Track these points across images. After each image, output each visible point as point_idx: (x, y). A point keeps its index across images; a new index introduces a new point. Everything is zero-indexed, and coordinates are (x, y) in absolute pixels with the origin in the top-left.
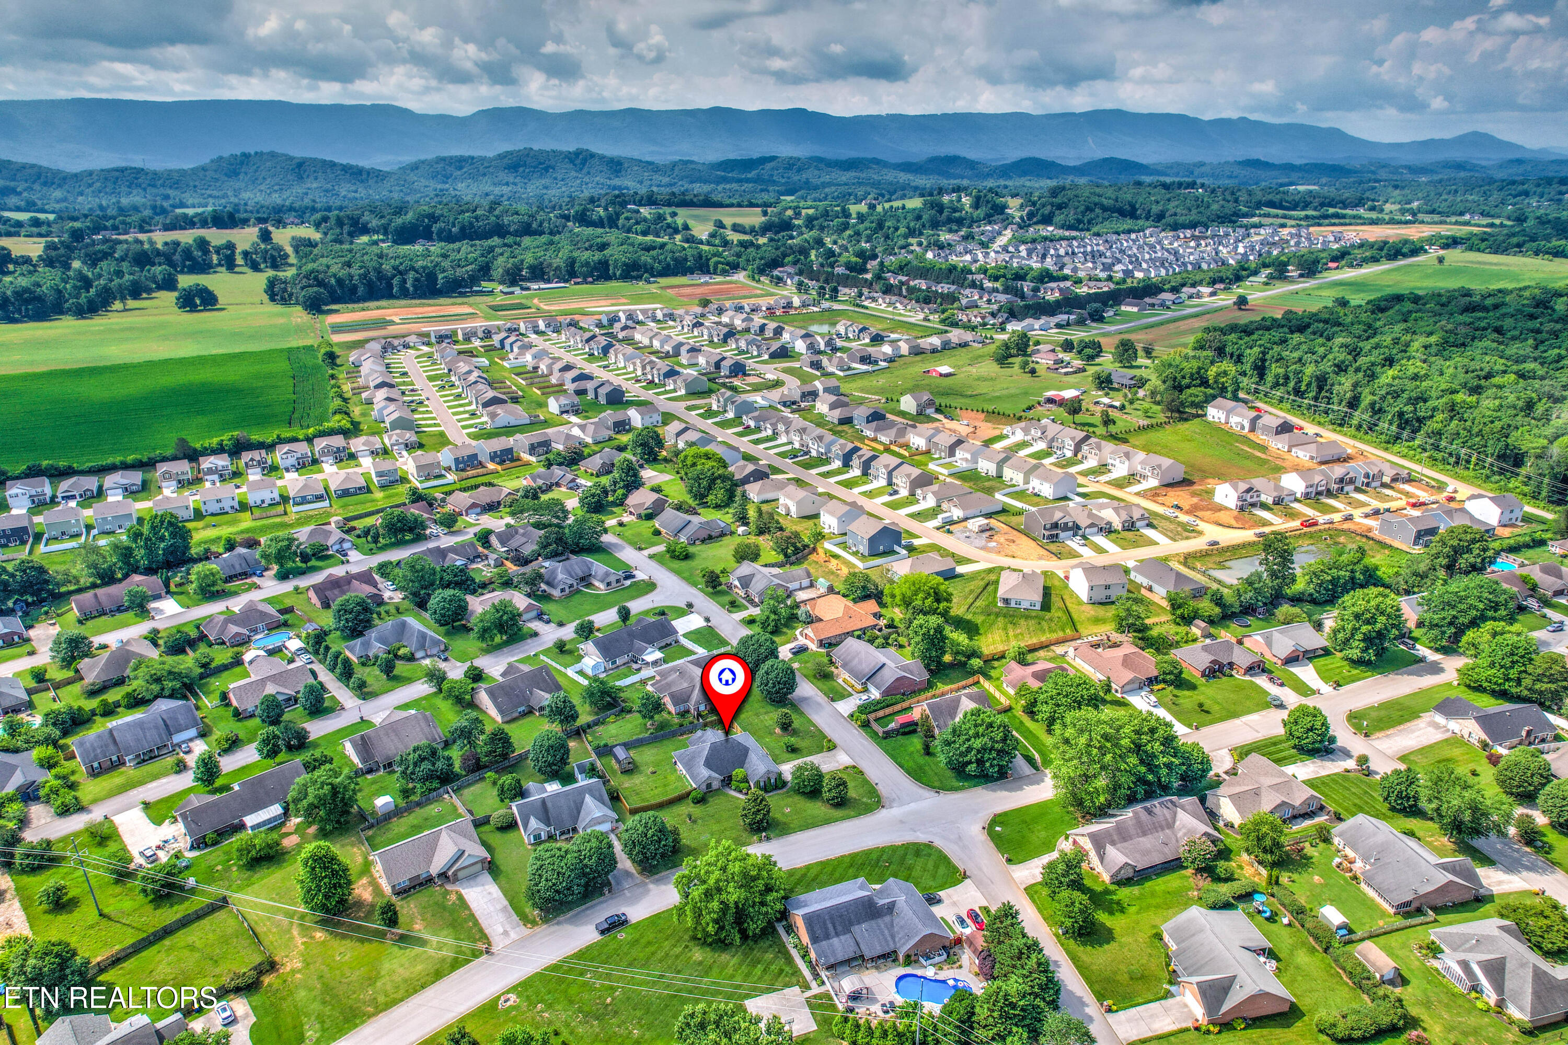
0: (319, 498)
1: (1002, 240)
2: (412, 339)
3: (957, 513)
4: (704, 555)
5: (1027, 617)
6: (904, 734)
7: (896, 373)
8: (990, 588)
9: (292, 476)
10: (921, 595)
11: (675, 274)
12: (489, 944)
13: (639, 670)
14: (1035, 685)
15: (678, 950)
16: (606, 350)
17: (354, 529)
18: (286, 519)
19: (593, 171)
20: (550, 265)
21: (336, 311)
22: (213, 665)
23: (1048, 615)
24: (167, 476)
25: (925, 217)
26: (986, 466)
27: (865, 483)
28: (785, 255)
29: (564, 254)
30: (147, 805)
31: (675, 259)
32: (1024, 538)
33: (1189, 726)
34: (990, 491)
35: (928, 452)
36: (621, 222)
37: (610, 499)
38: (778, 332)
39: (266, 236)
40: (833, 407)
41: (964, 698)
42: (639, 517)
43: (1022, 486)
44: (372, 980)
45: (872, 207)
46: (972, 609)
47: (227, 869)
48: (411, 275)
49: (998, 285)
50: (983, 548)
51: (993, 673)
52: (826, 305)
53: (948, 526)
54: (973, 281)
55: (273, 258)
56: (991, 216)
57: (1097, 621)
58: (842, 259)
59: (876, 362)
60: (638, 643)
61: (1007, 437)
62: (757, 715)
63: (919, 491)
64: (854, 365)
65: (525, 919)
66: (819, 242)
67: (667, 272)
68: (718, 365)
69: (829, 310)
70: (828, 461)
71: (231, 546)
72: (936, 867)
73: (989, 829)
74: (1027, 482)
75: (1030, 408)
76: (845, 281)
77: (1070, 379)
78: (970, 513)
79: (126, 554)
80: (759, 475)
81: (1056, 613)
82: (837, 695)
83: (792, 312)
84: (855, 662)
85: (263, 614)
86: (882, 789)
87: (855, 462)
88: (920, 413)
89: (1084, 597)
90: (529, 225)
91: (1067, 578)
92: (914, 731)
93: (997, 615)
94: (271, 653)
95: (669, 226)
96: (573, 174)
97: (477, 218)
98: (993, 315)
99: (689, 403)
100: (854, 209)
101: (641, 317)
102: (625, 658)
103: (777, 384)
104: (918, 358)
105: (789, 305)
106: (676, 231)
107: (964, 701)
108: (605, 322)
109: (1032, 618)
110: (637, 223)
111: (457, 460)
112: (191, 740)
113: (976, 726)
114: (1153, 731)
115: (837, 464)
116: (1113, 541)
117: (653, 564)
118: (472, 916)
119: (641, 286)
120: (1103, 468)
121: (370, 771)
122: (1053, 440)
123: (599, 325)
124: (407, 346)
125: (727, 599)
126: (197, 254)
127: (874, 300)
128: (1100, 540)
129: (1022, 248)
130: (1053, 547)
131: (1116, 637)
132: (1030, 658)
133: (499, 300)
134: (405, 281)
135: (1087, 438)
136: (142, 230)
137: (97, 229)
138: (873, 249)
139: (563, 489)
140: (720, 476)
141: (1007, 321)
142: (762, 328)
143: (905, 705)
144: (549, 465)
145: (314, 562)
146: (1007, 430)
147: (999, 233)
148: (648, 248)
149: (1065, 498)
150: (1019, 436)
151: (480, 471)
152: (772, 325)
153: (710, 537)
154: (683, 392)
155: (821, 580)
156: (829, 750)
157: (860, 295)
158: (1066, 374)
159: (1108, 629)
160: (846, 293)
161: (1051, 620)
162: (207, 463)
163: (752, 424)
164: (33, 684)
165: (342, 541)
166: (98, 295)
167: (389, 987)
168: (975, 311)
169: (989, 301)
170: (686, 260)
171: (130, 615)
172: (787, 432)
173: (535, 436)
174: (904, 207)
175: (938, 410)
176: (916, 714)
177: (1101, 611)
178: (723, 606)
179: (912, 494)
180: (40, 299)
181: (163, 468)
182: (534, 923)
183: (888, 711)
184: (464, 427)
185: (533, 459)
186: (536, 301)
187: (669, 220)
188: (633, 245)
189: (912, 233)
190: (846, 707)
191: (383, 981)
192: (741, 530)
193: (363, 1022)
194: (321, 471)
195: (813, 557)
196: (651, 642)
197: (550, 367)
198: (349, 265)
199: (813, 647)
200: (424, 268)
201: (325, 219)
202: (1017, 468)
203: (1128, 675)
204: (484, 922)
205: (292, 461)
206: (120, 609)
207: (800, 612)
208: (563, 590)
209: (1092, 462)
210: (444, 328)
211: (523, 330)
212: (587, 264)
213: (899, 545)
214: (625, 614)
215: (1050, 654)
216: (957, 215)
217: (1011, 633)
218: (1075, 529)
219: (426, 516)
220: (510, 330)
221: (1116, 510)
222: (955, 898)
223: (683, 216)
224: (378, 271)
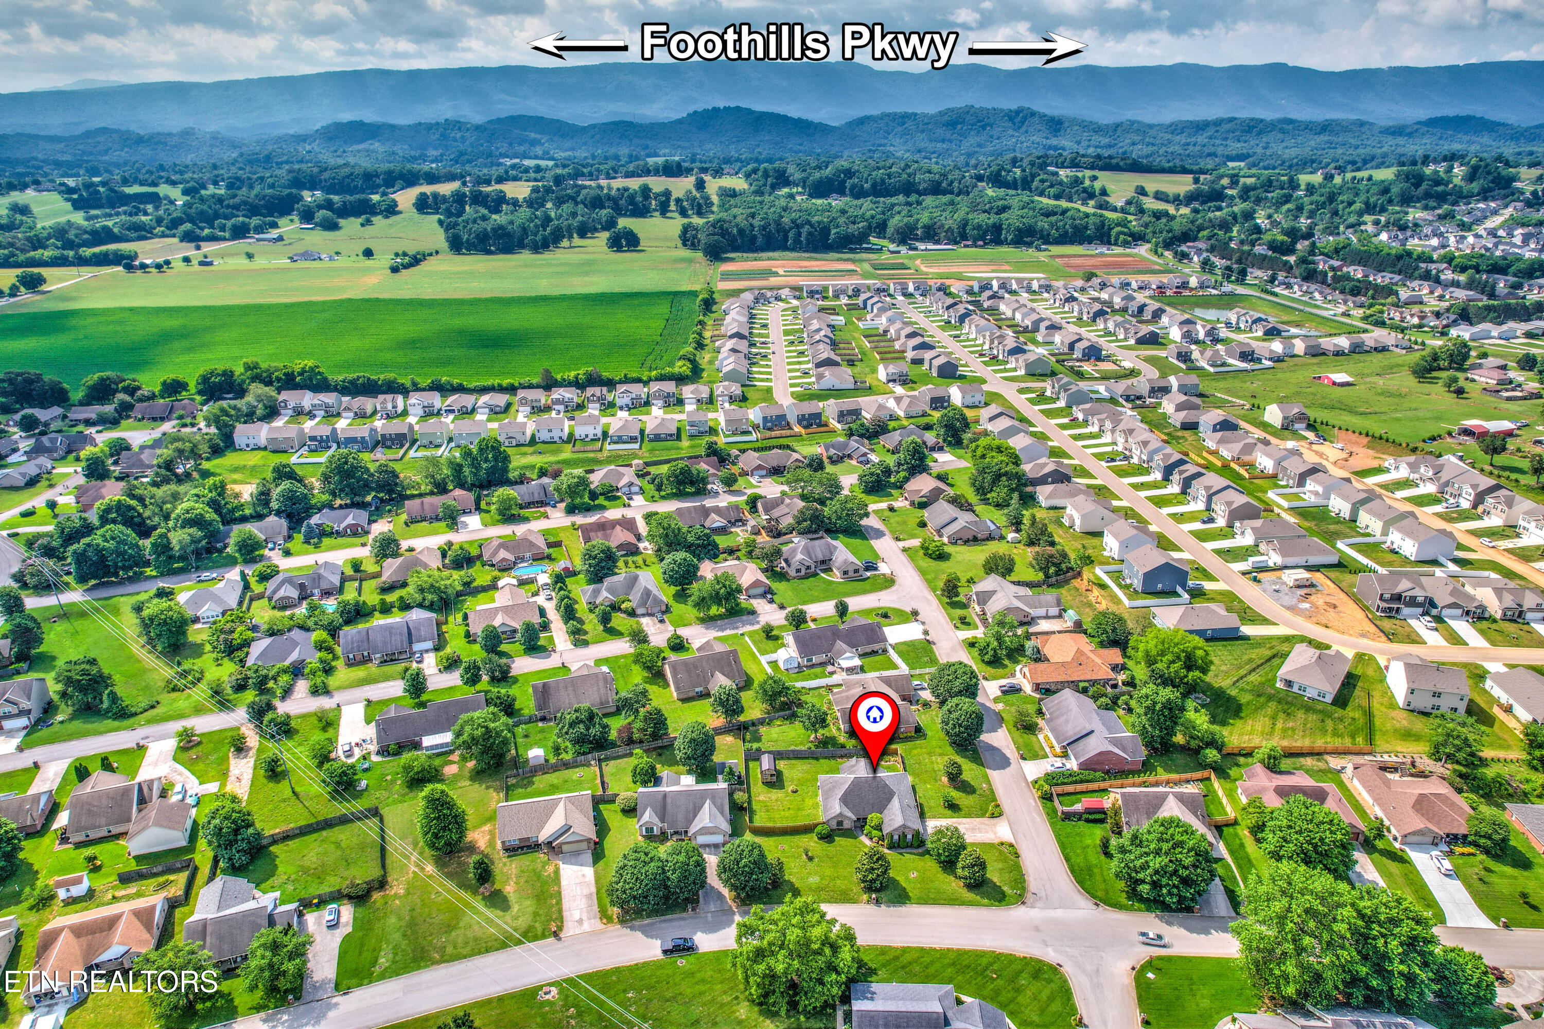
0: (633, 439)
1: (1493, 222)
2: (784, 293)
3: (1275, 559)
4: (959, 558)
5: (1308, 709)
6: (1088, 821)
7: (1280, 376)
8: (1276, 661)
9: (623, 414)
10: (1170, 657)
11: (1072, 242)
12: (560, 928)
13: (832, 673)
14: (1273, 802)
15: (727, 998)
16: (962, 319)
17: (648, 473)
18: (599, 455)
19: (1031, 129)
20: (942, 226)
21: (732, 260)
22: (475, 584)
23: (1339, 712)
24: (524, 402)
25: (1395, 190)
26: (1339, 506)
27: (1180, 503)
28: (1201, 228)
29: (959, 216)
30: (369, 702)
31: (1074, 227)
32: (1352, 605)
33: (1495, 919)
34: (1331, 537)
35: (1275, 476)
36: (1035, 184)
37: (892, 480)
38: (1157, 315)
39: (700, 185)
40: (1179, 408)
41: (1171, 797)
42: (912, 504)
43: (1378, 537)
44: (449, 928)
45: (1329, 178)
46: (1241, 684)
47: (393, 782)
48: (805, 230)
49: (1462, 278)
50: (1291, 608)
51: (1233, 772)
52: (1228, 288)
53: (1255, 574)
54: (1428, 272)
55: (700, 206)
56: (1490, 190)
57: (1408, 735)
58: (1267, 237)
59: (1259, 360)
60: (840, 644)
61: (1388, 470)
62: (930, 754)
63: (1237, 524)
64: (1231, 361)
65: (604, 915)
66: (1249, 216)
67: (1064, 239)
68: (1071, 347)
69: (1232, 295)
70: (1148, 472)
71: (543, 473)
72: (1051, 999)
73: (1139, 973)
74: (1385, 533)
75: (1433, 439)
76: (1261, 262)
77: (1513, 407)
78: (1291, 561)
79: (457, 469)
80: (1060, 477)
81: (1352, 712)
82: (1030, 754)
83: (1186, 293)
84: (1062, 719)
85: (532, 545)
86: (1033, 883)
87: (1175, 477)
88: (1285, 428)
89: (1400, 699)
90: (939, 184)
91: (1387, 668)
92: (1101, 821)
93: (1270, 698)
94: (522, 583)
95: (1085, 190)
96: (1010, 132)
97: (889, 176)
98: (1438, 315)
99: (1023, 385)
100: (1304, 179)
101: (1015, 286)
102: (823, 658)
103: (1132, 373)
104: (1315, 360)
105: (1185, 285)
106: (1091, 196)
107: (1171, 802)
108: (976, 289)
109: (1315, 711)
110: (1052, 186)
111: (765, 418)
112: (427, 651)
113: (1160, 840)
114: (1394, 922)
115: (1157, 476)
116: (1482, 632)
117: (903, 558)
118: (559, 893)
119: (1030, 253)
120: (1511, 530)
121: (543, 719)
122: (1447, 484)
123: (970, 292)
124: (778, 299)
125: (959, 612)
126: (639, 199)
127: (1289, 286)
128: (1462, 627)
129: (1519, 232)
130: (1387, 624)
131: (1424, 763)
132: (1285, 764)
133: (885, 257)
134: (800, 234)
135: (1498, 487)
136: (608, 177)
137: (577, 175)
138: (1311, 228)
139: (854, 462)
140: (1006, 474)
141: (1455, 323)
142: (1141, 309)
143: (1102, 785)
144: (850, 434)
145: (601, 501)
146: (1389, 462)
147: (1495, 212)
148: (1048, 214)
149: (1435, 562)
150: (1403, 472)
151: (788, 432)
152: (1154, 305)
153: (975, 539)
154: (1022, 372)
155: (1071, 612)
156: (993, 816)
157: (1272, 280)
158: (1509, 399)
159: (1419, 753)
160: (1257, 275)
161: (1341, 719)
162: (559, 393)
163: (1081, 417)
164: (349, 572)
165: (631, 484)
166: (551, 233)
167: (460, 940)
168: (1416, 309)
169: (1441, 298)
170: (1086, 228)
171: (443, 524)
172: (1113, 431)
173: (848, 403)
174: (1370, 178)
175: (1311, 427)
176: (1108, 802)
177: (1420, 725)
178: (952, 619)
179: (1230, 526)
180: (508, 235)
181: (521, 393)
182: (610, 920)
183: (1079, 787)
184: (792, 385)
185: (839, 426)
186: (918, 262)
187: (1087, 183)
188: (1034, 209)
189: (1369, 208)
190: (1034, 770)
191: (459, 932)
192: (1011, 536)
193: (426, 966)
194: (648, 413)
195: (1076, 583)
196: (852, 645)
197: (898, 332)
198: (753, 216)
199: (1028, 688)
200: (819, 223)
201: (755, 171)
202: (1377, 515)
203: (1418, 823)
204: (566, 904)
205: (626, 400)
206: (437, 519)
207: (1029, 645)
208: (798, 571)
209: (1495, 521)
210: (817, 283)
211: (892, 291)
212: (979, 227)
213: (1184, 586)
214: (842, 610)
215: (1321, 765)
216: (1440, 189)
217: (1279, 725)
218: (1428, 606)
219: (712, 471)
220: (879, 291)
221: (1498, 591)
223: (1105, 179)
224: (778, 223)
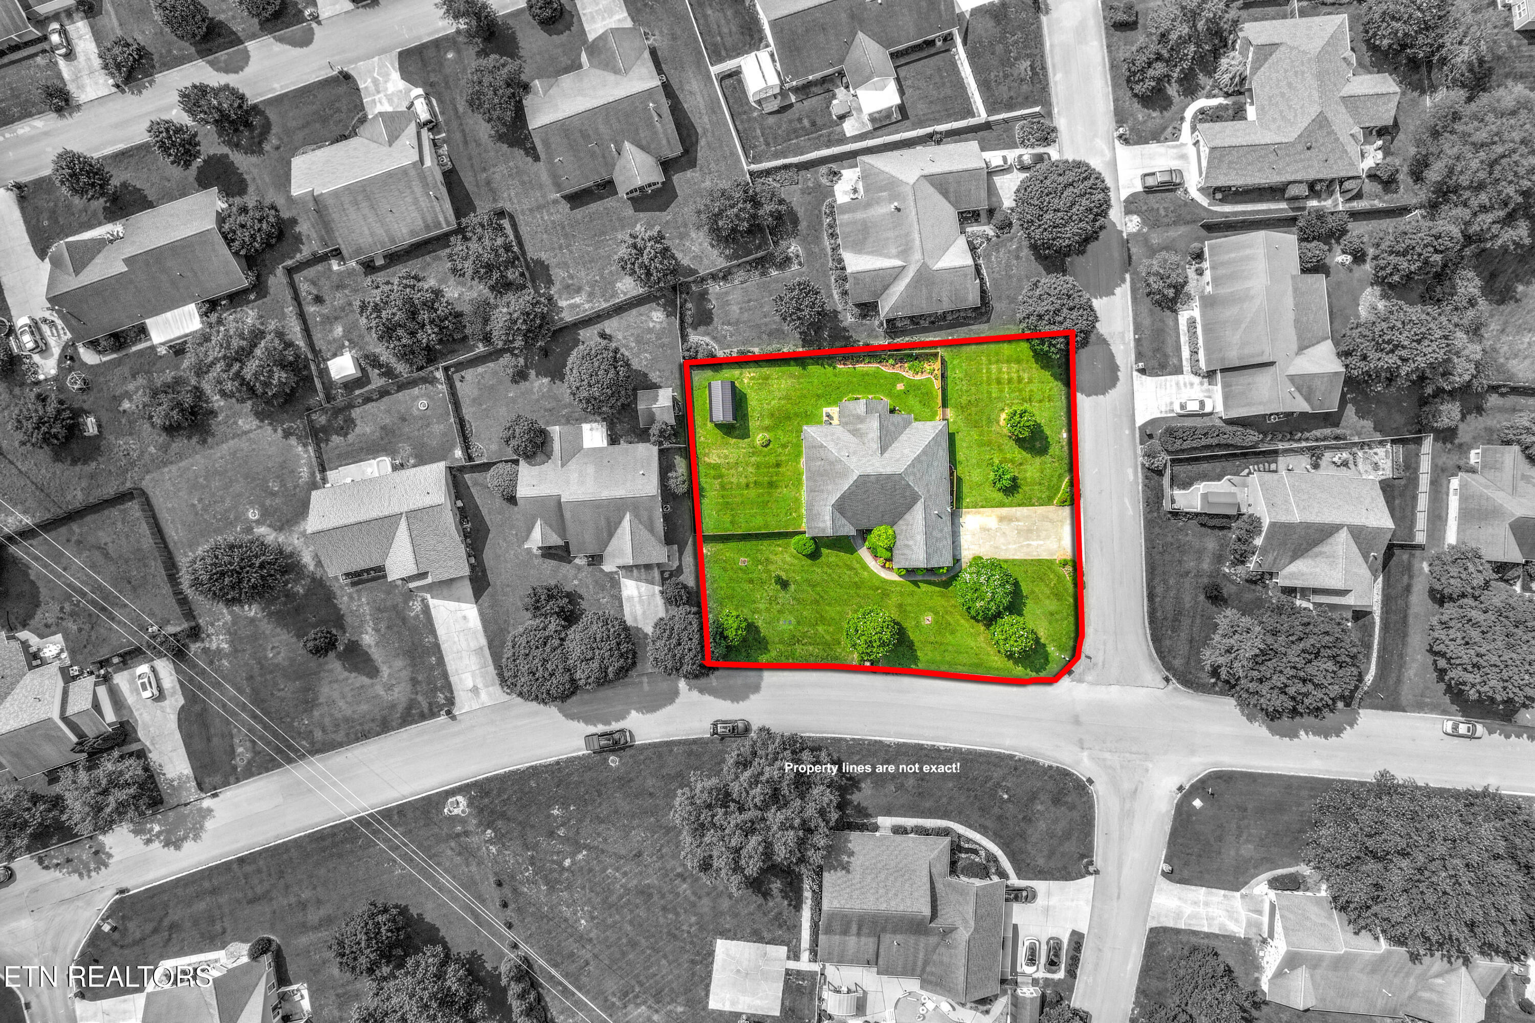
12: (451, 701)
44: (308, 705)
60: (863, 44)
72: (1069, 831)
73: (1185, 798)
86: (1090, 638)
118: (438, 647)
167: (328, 721)
190: (1152, 398)
191: (322, 710)
204: (451, 665)
222: (1054, 901)
